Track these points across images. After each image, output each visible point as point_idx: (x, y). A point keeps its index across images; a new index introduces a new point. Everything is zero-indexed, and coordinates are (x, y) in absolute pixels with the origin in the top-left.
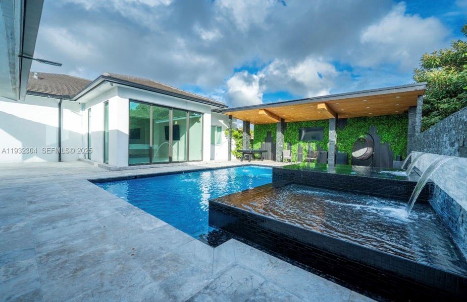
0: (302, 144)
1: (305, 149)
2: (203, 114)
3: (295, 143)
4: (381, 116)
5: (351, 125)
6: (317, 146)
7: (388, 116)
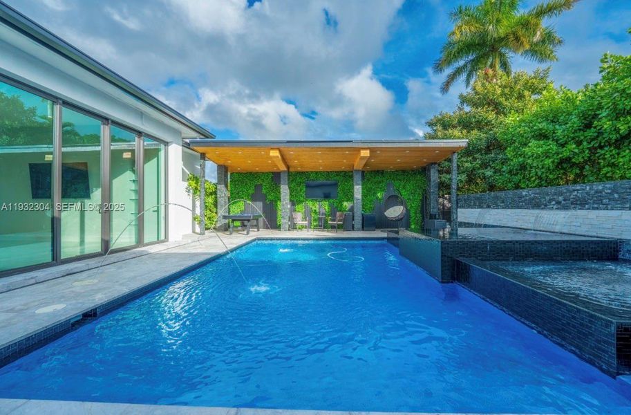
0: (310, 204)
1: (315, 211)
2: (166, 144)
3: (300, 202)
4: (397, 171)
5: (369, 180)
6: (330, 205)
7: (404, 171)
